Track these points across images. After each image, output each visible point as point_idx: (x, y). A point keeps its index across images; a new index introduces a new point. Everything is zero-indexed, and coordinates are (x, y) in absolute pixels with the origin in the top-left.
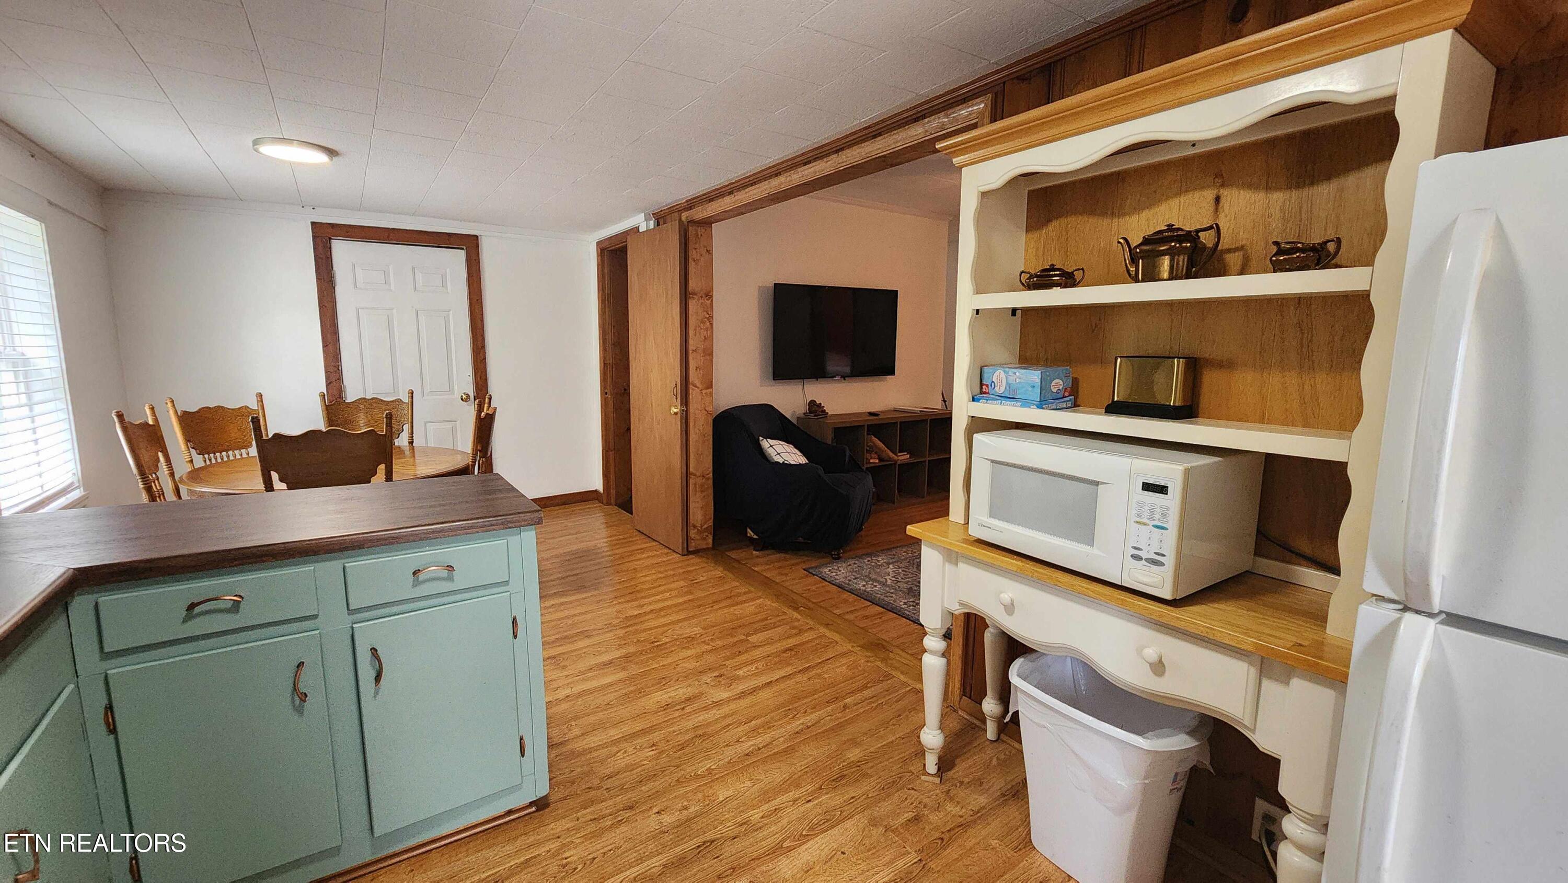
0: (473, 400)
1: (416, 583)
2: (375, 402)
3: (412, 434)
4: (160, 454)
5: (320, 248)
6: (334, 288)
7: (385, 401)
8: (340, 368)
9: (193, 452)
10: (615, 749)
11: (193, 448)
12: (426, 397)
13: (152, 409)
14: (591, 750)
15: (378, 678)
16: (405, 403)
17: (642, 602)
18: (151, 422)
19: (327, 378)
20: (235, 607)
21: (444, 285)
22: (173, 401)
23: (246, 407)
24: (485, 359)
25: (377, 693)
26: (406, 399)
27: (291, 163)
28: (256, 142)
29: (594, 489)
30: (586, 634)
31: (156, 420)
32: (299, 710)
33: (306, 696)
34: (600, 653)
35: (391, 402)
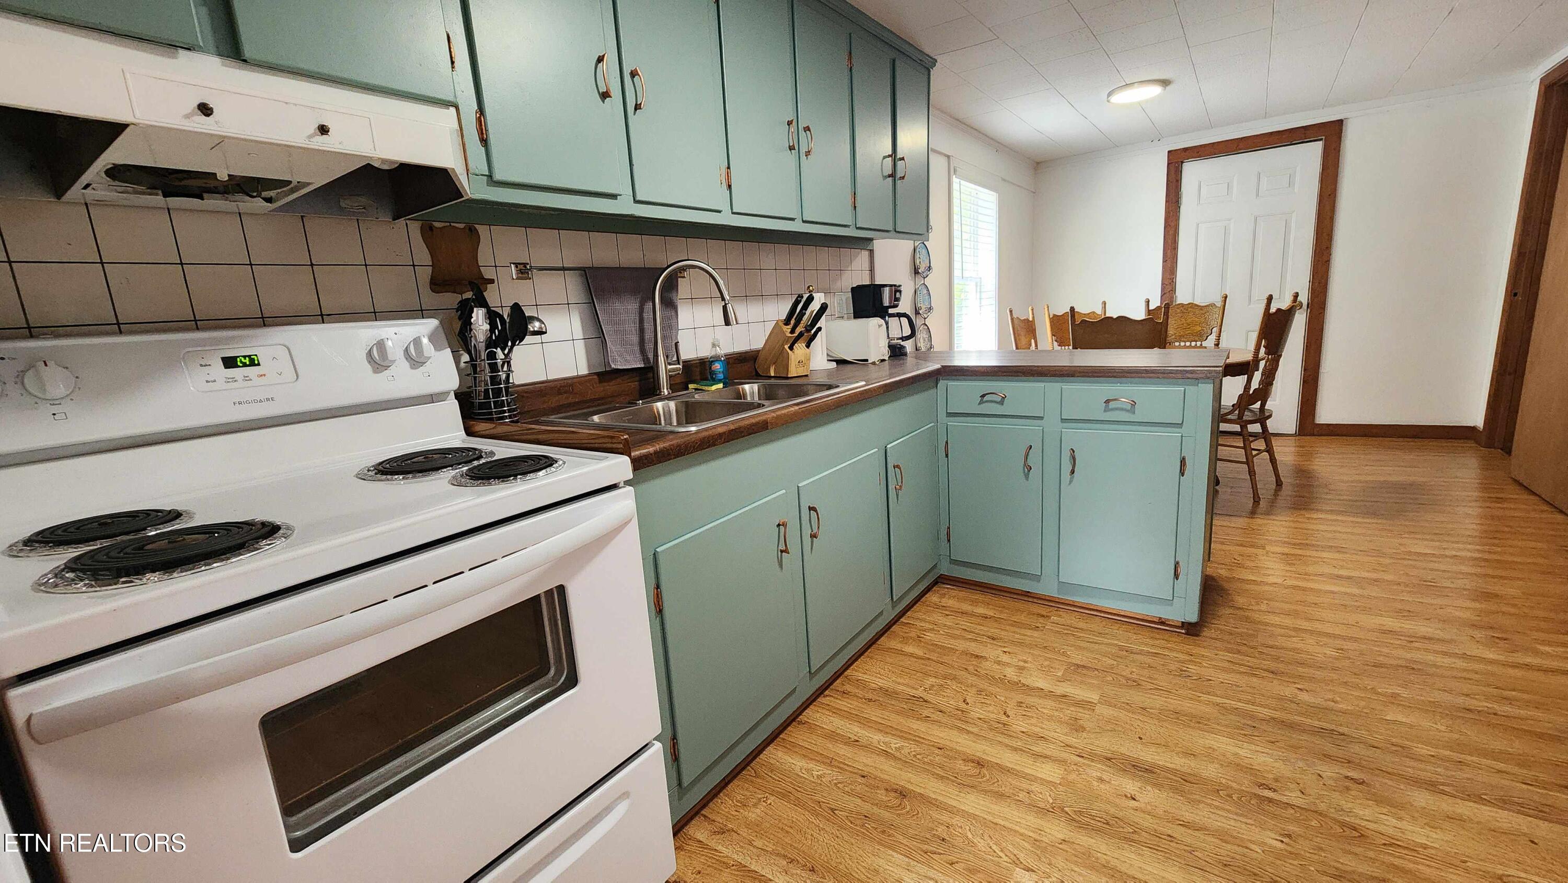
0: (1306, 308)
1: (1106, 410)
2: (1191, 307)
3: (1219, 337)
4: (1033, 341)
5: (1173, 172)
6: (1180, 207)
7: (1200, 306)
8: (1174, 280)
9: (1055, 343)
10: (1293, 633)
11: (1056, 341)
12: (1252, 306)
13: (1032, 310)
14: (1267, 624)
15: (1073, 472)
16: (1217, 307)
17: (1445, 545)
18: (1031, 319)
19: (1163, 289)
20: (1001, 402)
21: (1291, 184)
22: (1048, 307)
23: (1094, 312)
24: (1329, 261)
25: (1071, 482)
26: (1219, 304)
27: (1139, 103)
28: (1110, 94)
29: (1472, 425)
30: (1340, 549)
31: (1033, 317)
32: (1027, 476)
33: (1031, 469)
34: (1342, 567)
35: (1205, 306)
